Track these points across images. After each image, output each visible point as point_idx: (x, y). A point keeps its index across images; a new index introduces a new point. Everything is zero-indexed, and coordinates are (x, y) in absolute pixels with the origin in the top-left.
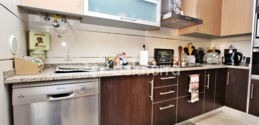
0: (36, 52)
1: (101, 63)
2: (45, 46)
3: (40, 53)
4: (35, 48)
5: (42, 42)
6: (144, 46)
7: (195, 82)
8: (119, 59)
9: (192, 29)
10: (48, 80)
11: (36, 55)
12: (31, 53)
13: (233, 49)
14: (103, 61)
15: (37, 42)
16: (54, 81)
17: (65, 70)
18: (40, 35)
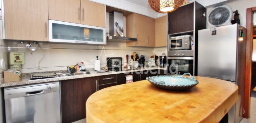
0: (15, 66)
1: (65, 70)
2: (21, 62)
3: (18, 66)
4: (14, 63)
5: (19, 59)
6: (97, 57)
7: (130, 80)
8: (78, 67)
9: (134, 44)
10: (26, 84)
11: (15, 68)
12: (11, 67)
13: (164, 55)
14: (66, 69)
15: (16, 59)
16: (30, 84)
17: (37, 78)
18: (18, 54)
